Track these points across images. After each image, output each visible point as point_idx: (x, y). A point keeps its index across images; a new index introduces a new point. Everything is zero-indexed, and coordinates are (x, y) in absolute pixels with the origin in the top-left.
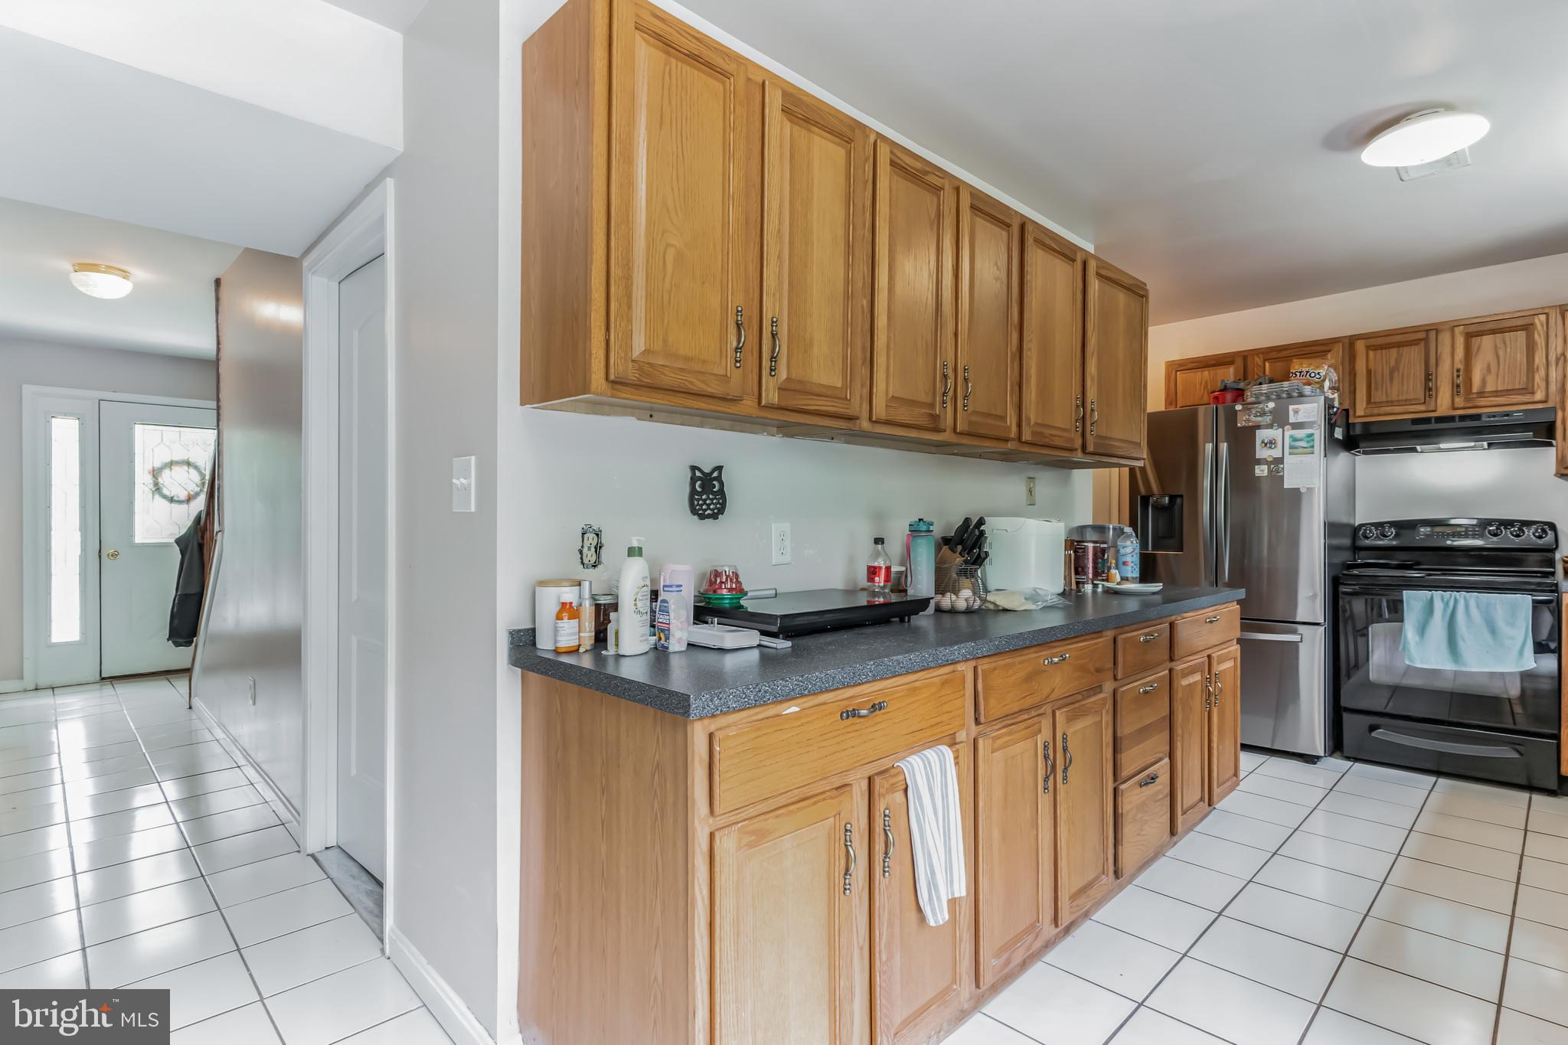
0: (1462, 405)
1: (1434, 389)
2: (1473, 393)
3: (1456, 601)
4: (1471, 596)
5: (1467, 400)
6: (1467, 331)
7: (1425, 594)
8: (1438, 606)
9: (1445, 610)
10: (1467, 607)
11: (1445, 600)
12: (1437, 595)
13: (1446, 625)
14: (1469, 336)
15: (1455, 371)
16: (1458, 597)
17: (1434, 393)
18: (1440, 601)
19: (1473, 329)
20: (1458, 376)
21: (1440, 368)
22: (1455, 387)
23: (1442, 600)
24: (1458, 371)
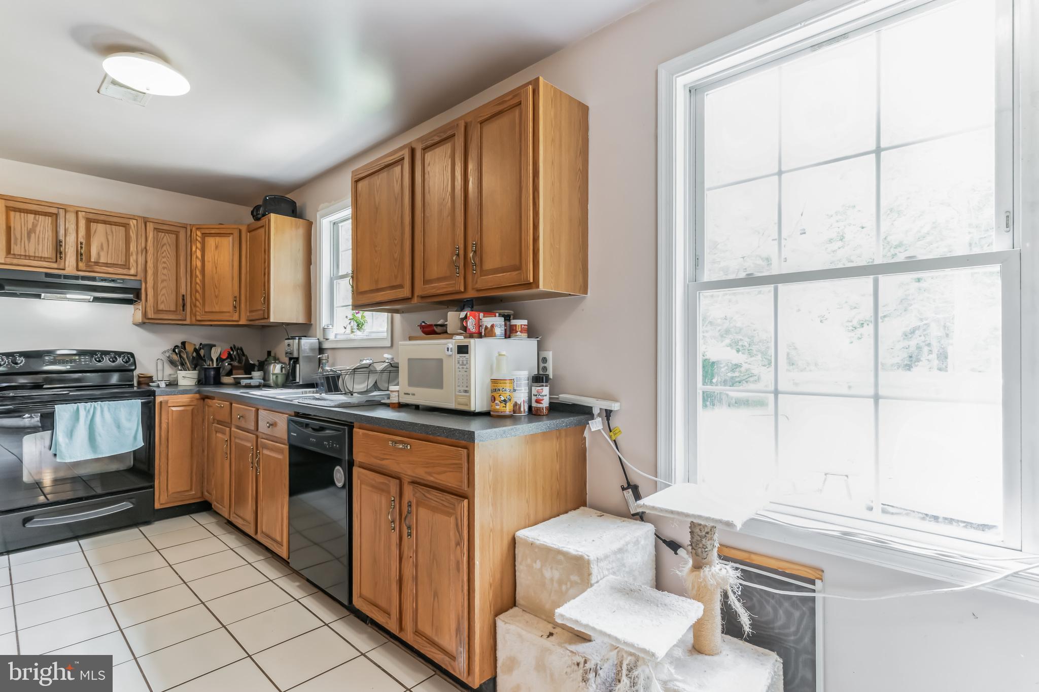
0: (84, 269)
1: (63, 253)
2: (91, 262)
3: (95, 408)
4: (105, 404)
5: (87, 266)
6: (87, 217)
7: (72, 407)
8: (82, 413)
9: (87, 416)
10: (102, 411)
11: (87, 409)
12: (81, 406)
13: (87, 426)
14: (89, 221)
15: (79, 243)
16: (96, 406)
17: (63, 256)
18: (83, 410)
19: (91, 216)
20: (81, 247)
21: (68, 239)
22: (79, 255)
23: (85, 409)
24: (81, 243)
